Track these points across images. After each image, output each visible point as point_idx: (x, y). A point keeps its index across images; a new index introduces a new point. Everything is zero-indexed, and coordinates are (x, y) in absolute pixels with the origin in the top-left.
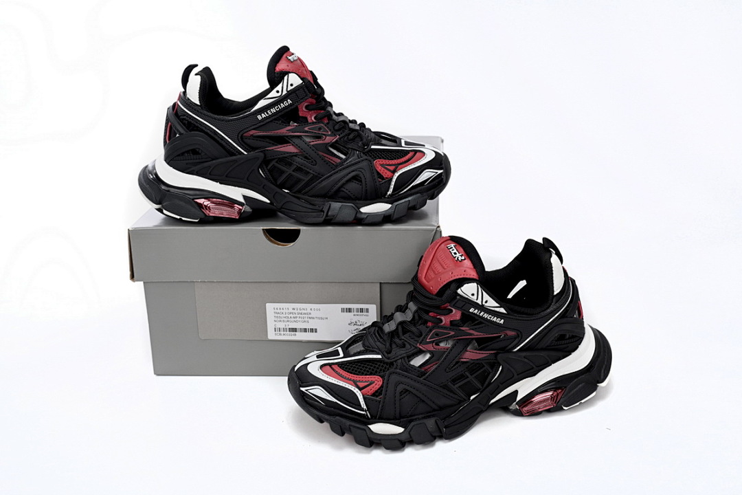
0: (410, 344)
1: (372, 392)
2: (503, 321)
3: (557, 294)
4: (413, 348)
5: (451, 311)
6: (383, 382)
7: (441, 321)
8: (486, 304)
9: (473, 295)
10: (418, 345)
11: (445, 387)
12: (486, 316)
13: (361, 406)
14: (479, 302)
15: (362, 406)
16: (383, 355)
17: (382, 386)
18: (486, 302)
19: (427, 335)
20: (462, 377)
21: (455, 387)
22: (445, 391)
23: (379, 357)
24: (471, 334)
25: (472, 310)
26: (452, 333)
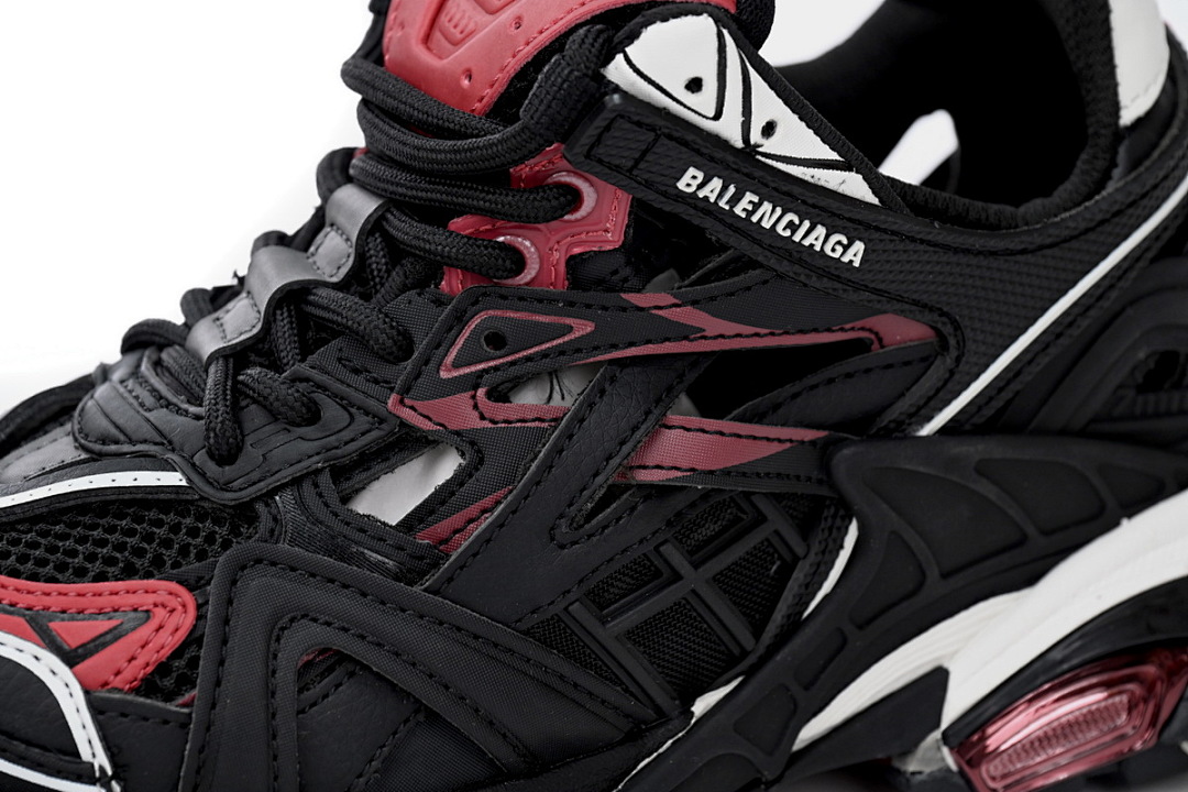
0: (345, 403)
1: (135, 671)
2: (859, 247)
3: (1139, 122)
4: (362, 421)
5: (573, 198)
6: (200, 617)
7: (519, 262)
8: (769, 146)
9: (695, 85)
10: (392, 399)
11: (555, 634)
12: (767, 215)
13: (77, 754)
14: (729, 128)
15: (85, 755)
16: (191, 468)
17: (193, 640)
18: (769, 129)
19: (440, 344)
20: (648, 575)
21: (610, 633)
22: (554, 661)
23: (174, 479)
24: (685, 333)
25: (689, 181)
26: (582, 328)
